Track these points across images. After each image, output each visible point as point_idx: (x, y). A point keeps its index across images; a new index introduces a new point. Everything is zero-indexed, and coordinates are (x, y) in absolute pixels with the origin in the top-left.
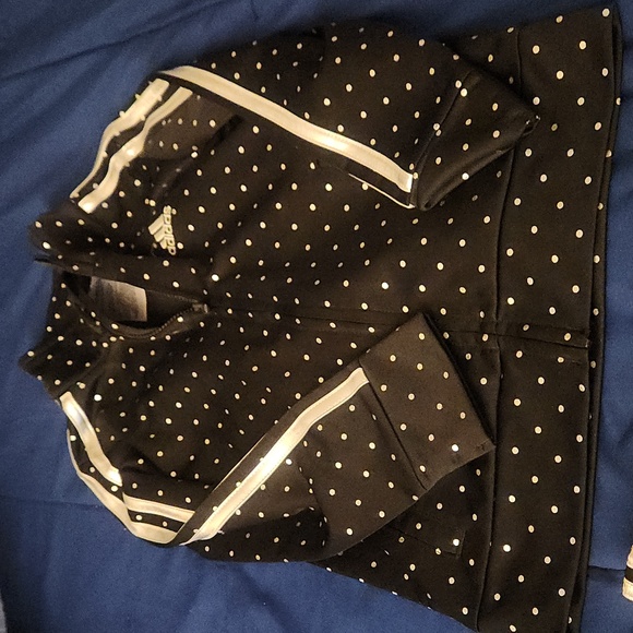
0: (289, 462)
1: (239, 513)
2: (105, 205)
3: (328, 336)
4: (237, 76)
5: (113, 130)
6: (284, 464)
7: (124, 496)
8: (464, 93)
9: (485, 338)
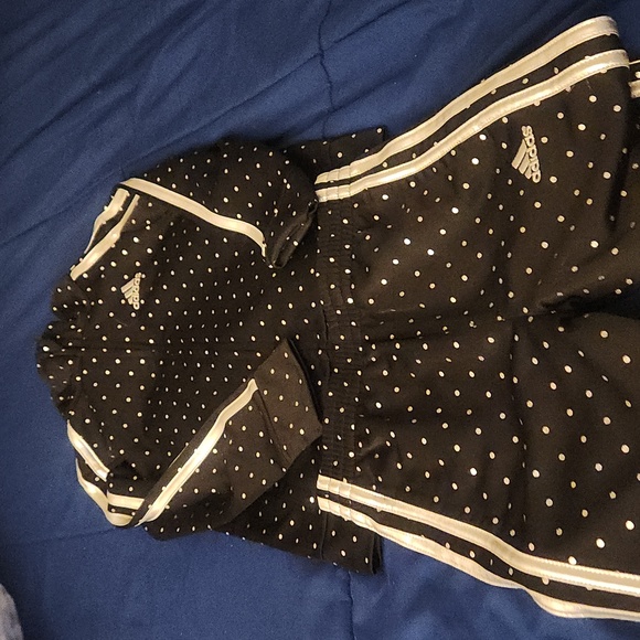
0: (215, 451)
1: (181, 490)
2: (85, 276)
3: (235, 361)
4: (174, 186)
5: (101, 220)
6: (211, 453)
7: (108, 493)
8: (288, 186)
9: (320, 352)
